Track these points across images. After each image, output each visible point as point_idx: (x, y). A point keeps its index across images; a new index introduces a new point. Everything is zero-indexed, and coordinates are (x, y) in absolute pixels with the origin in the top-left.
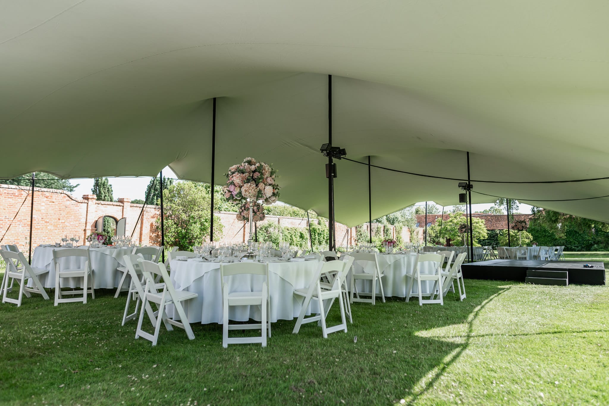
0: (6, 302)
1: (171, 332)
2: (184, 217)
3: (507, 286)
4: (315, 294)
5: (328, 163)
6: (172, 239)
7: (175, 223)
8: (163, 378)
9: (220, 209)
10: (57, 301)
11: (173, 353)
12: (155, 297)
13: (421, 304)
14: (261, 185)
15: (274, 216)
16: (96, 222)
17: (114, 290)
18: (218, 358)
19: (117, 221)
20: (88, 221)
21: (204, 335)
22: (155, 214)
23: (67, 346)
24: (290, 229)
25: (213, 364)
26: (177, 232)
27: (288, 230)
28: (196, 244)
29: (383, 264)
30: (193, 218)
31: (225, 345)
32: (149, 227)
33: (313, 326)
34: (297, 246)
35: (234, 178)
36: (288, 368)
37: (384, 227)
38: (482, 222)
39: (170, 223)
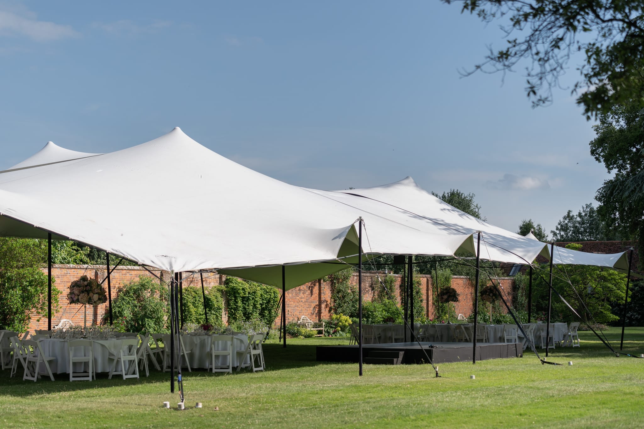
4: (119, 357)
13: (213, 372)
28: (16, 323)
29: (192, 344)
30: (10, 279)
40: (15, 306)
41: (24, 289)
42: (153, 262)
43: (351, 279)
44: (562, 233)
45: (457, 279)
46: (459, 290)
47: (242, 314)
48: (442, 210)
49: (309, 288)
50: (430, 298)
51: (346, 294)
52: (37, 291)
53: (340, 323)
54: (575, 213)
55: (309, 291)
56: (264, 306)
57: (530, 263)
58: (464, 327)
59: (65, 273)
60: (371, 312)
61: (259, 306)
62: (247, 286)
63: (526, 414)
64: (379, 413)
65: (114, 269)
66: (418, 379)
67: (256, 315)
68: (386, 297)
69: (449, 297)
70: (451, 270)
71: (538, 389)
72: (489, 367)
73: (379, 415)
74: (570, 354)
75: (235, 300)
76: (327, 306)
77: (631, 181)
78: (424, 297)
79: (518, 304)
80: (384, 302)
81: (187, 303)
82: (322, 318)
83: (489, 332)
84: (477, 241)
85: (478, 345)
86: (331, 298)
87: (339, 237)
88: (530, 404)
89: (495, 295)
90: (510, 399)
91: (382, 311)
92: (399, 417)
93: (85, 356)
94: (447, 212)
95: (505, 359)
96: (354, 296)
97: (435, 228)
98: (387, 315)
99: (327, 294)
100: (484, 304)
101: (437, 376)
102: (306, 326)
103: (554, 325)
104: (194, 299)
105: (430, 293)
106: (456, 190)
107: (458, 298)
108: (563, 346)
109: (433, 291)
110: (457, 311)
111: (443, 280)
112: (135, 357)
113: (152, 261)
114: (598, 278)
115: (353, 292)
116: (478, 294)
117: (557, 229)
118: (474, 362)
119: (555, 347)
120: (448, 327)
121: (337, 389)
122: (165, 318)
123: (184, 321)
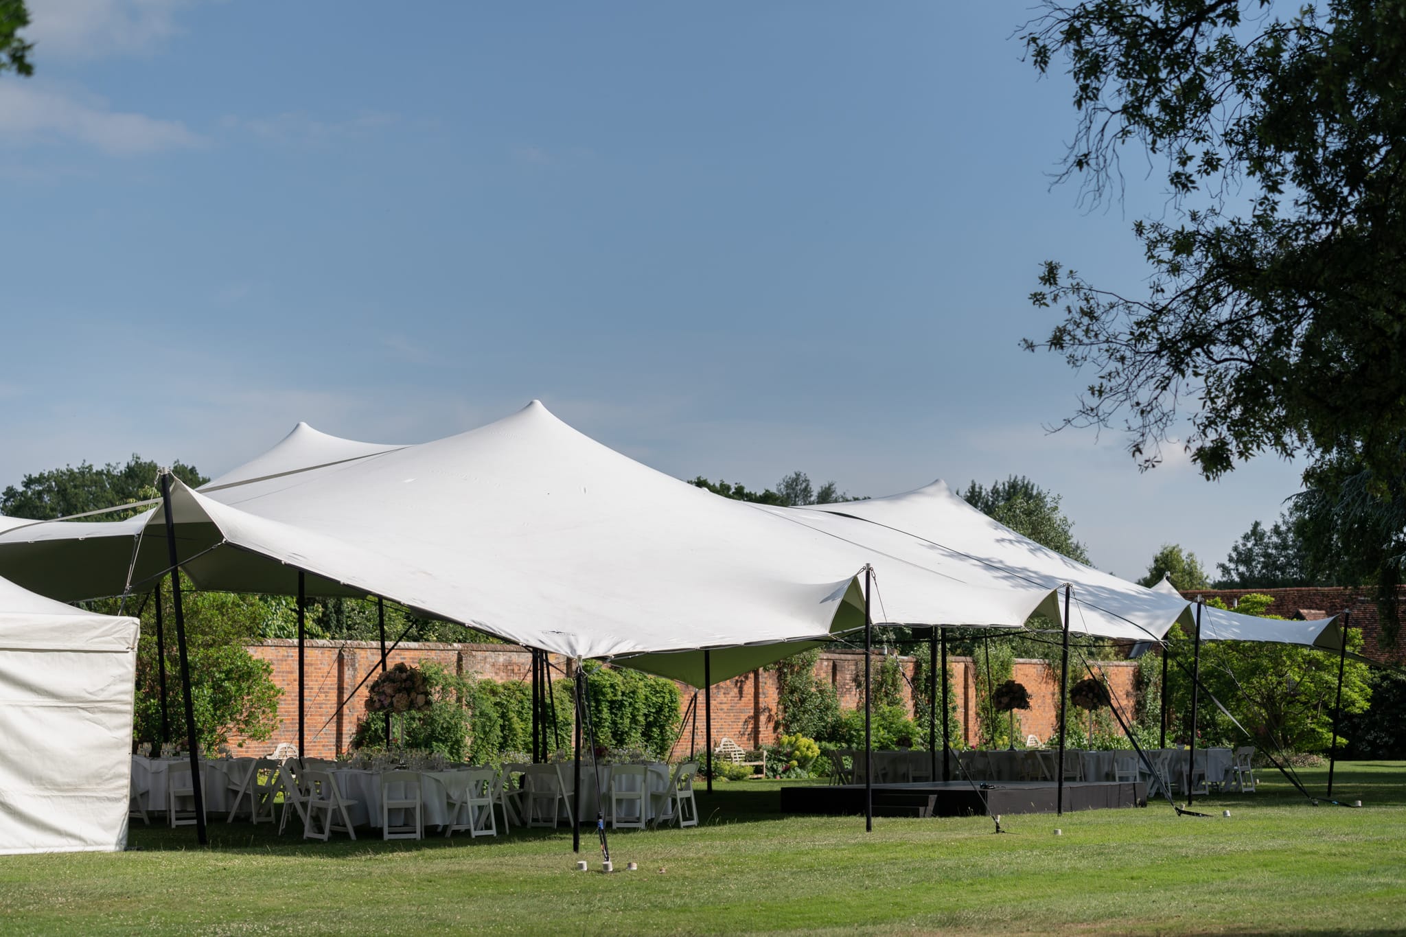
14: (413, 695)
15: (441, 646)
17: (228, 813)
27: (493, 693)
35: (385, 688)
40: (202, 719)
41: (217, 687)
42: (543, 642)
43: (817, 664)
44: (1242, 569)
45: (1024, 666)
46: (1030, 688)
47: (610, 735)
48: (998, 541)
49: (736, 685)
50: (970, 704)
51: (807, 694)
52: (240, 689)
53: (797, 752)
54: (1267, 527)
55: (736, 690)
56: (651, 719)
57: (1160, 637)
58: (1041, 755)
59: (283, 656)
60: (855, 730)
61: (641, 719)
62: (618, 679)
63: (1140, 878)
64: (914, 876)
65: (393, 648)
66: (966, 835)
67: (636, 735)
68: (885, 701)
69: (1012, 699)
70: (1012, 648)
71: (1165, 847)
72: (1085, 819)
73: (916, 879)
74: (1233, 802)
75: (597, 707)
76: (770, 719)
77: (1348, 486)
78: (960, 702)
79: (1147, 716)
80: (881, 711)
81: (508, 712)
82: (760, 742)
83: (1086, 763)
84: (1064, 599)
85: (1066, 785)
86: (779, 703)
87: (832, 597)
88: (1149, 867)
89: (1097, 696)
90: (1118, 860)
91: (878, 728)
92: (946, 881)
93: (406, 798)
94: (1007, 544)
95: (1113, 810)
96: (823, 700)
97: (988, 575)
98: (886, 736)
99: (771, 696)
100: (1079, 715)
101: (998, 831)
102: (730, 758)
103: (1207, 751)
104: (520, 705)
105: (972, 692)
106: (1020, 478)
107: (1028, 703)
108: (1224, 791)
109: (977, 690)
110: (1024, 730)
111: (996, 667)
112: (489, 801)
113: (541, 641)
114: (1304, 663)
115: (821, 692)
116: (1068, 696)
117: (1231, 560)
118: (1060, 812)
119: (1210, 792)
120: (1011, 755)
121: (836, 848)
122: (468, 741)
123: (502, 747)
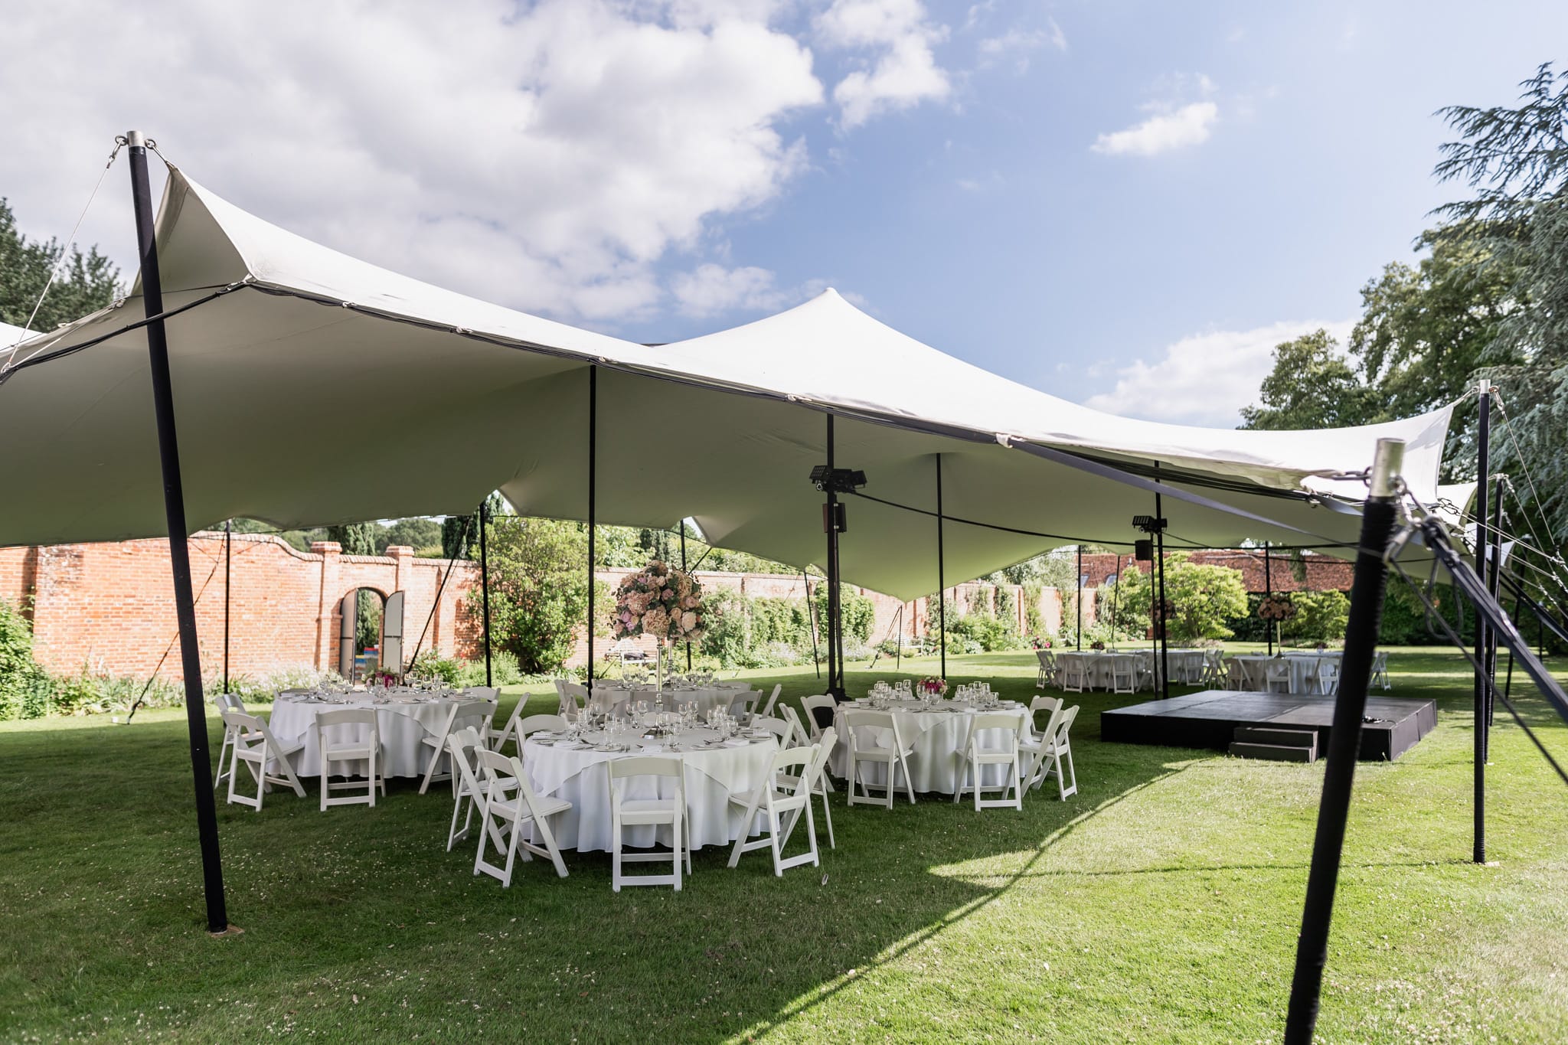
0: (234, 803)
1: (529, 863)
2: (529, 585)
3: (1181, 764)
4: (762, 802)
5: (826, 502)
6: (505, 635)
7: (510, 600)
8: (529, 938)
9: (607, 564)
10: (325, 802)
11: (538, 900)
12: (504, 808)
13: (978, 809)
14: (676, 612)
16: (342, 601)
17: (421, 778)
18: (606, 909)
19: (384, 599)
20: (324, 601)
21: (583, 870)
22: (466, 580)
23: (375, 887)
24: (768, 603)
25: (598, 918)
26: (514, 618)
27: (764, 605)
28: (557, 646)
29: (911, 731)
30: (549, 586)
31: (616, 888)
32: (454, 610)
33: (765, 855)
34: (787, 641)
35: (629, 601)
36: (707, 925)
37: (997, 590)
38: (1235, 577)
39: (499, 600)
41: (568, 600)
61: (853, 621)
67: (850, 631)
68: (981, 610)
76: (922, 619)
86: (927, 610)
104: (781, 612)
122: (748, 636)
123: (769, 639)
